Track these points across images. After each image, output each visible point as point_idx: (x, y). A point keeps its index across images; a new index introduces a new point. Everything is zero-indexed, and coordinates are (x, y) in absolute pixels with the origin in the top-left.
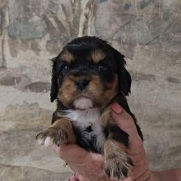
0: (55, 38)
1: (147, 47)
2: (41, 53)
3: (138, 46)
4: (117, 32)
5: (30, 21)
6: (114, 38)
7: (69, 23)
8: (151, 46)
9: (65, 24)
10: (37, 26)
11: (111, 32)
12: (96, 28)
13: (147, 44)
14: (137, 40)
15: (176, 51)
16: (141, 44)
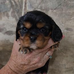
0: (14, 10)
1: (55, 11)
2: (10, 17)
3: (50, 11)
4: (40, 4)
5: (5, 3)
6: (39, 7)
7: (19, 2)
8: (57, 10)
9: (18, 3)
10: (8, 5)
11: (37, 5)
12: (30, 3)
13: (55, 9)
14: (50, 8)
15: (71, 12)
16: (52, 9)
